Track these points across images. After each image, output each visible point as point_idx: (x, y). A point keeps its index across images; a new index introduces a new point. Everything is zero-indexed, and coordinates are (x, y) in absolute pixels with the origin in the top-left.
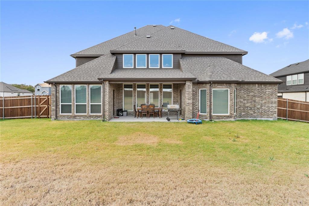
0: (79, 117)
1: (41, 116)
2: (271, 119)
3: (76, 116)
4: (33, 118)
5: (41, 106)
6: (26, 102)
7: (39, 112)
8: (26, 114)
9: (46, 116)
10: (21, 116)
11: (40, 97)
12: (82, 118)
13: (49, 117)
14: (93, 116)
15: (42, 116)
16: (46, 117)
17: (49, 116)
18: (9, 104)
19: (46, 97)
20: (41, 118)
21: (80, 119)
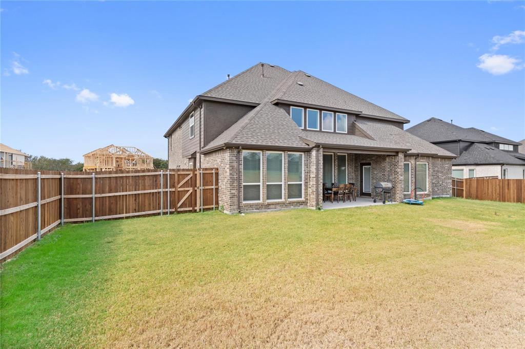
0: (273, 206)
1: (179, 210)
2: (448, 196)
3: (270, 205)
4: (165, 213)
5: (179, 189)
6: (148, 182)
7: (177, 201)
8: (147, 207)
9: (191, 209)
10: (135, 211)
11: (179, 173)
12: (278, 207)
13: (195, 211)
14: (293, 203)
15: (182, 209)
16: (190, 211)
17: (196, 208)
18: (108, 187)
19: (191, 173)
20: (179, 212)
21: (275, 209)
